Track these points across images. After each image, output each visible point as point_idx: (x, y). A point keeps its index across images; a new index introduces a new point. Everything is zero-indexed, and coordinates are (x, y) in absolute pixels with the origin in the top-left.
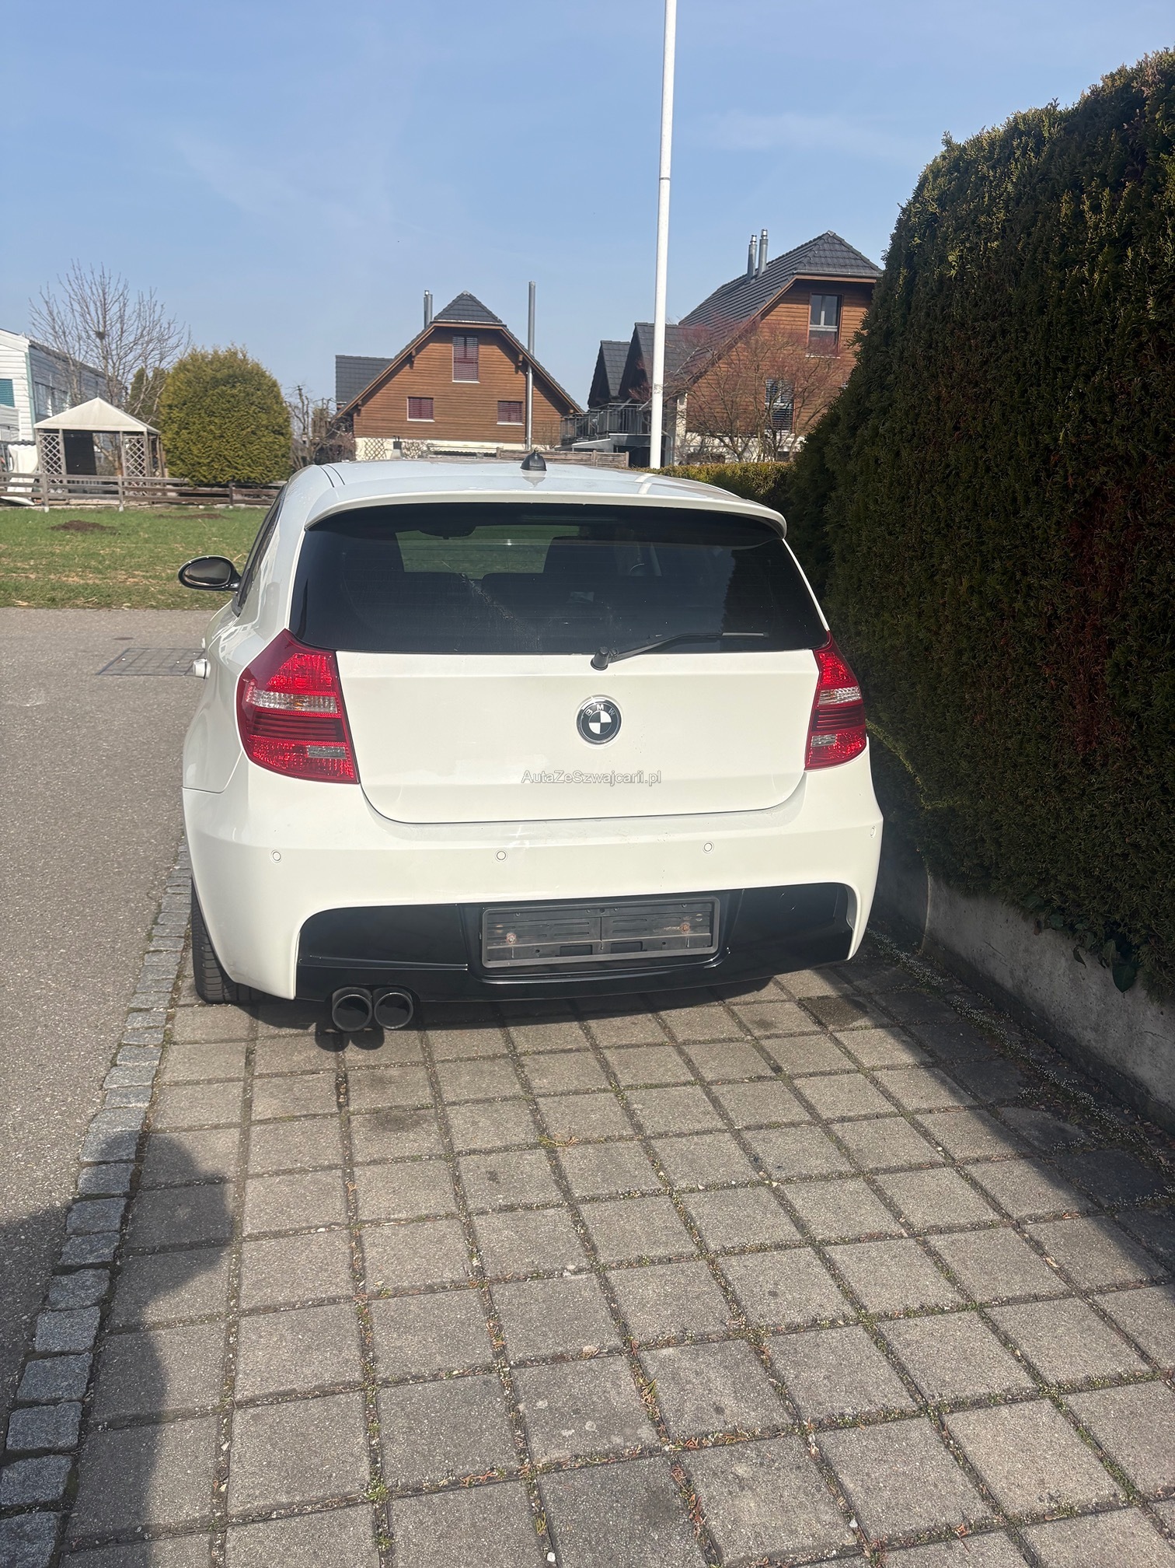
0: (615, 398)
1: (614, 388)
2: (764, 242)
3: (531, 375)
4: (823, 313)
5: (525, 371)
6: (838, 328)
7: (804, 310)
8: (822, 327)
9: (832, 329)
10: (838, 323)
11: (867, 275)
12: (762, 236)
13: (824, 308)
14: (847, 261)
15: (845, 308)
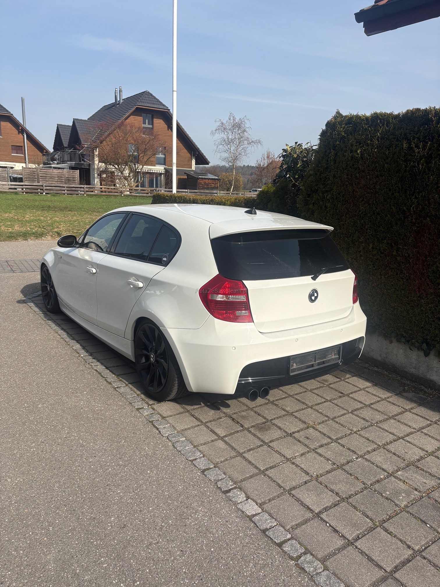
0: (66, 147)
1: (66, 143)
2: (121, 91)
3: (25, 136)
4: (147, 120)
5: (23, 134)
6: (153, 126)
7: (140, 119)
8: (147, 125)
9: (151, 126)
10: (152, 124)
11: (162, 108)
12: (120, 89)
13: (147, 118)
14: (155, 102)
15: (155, 119)
